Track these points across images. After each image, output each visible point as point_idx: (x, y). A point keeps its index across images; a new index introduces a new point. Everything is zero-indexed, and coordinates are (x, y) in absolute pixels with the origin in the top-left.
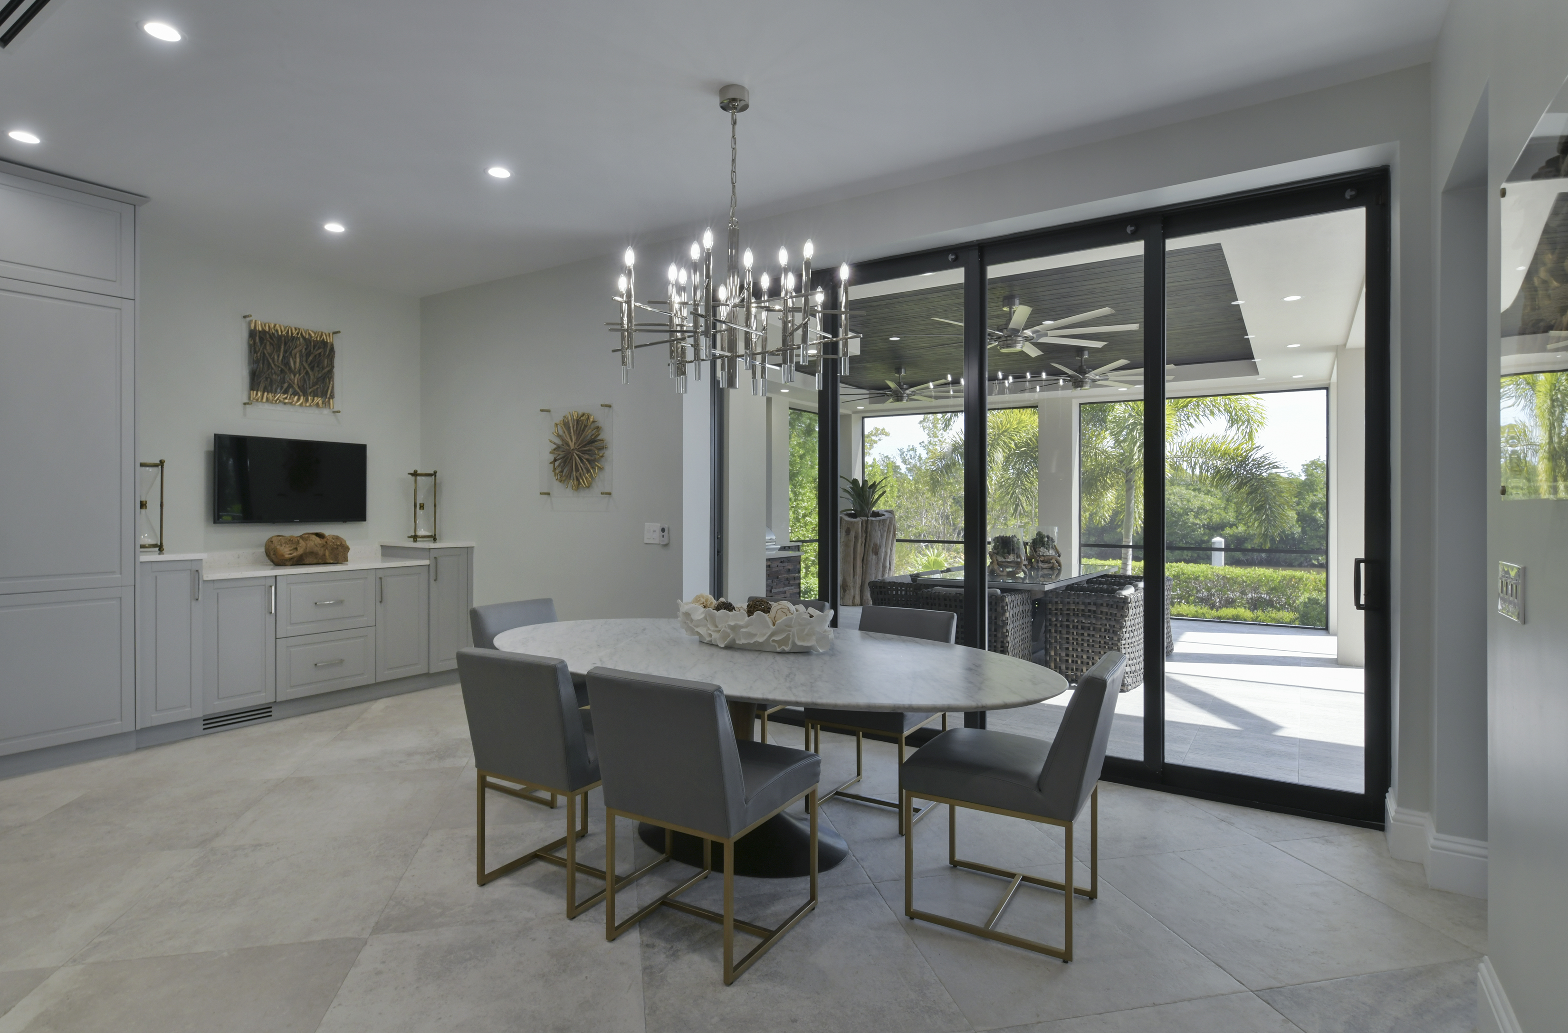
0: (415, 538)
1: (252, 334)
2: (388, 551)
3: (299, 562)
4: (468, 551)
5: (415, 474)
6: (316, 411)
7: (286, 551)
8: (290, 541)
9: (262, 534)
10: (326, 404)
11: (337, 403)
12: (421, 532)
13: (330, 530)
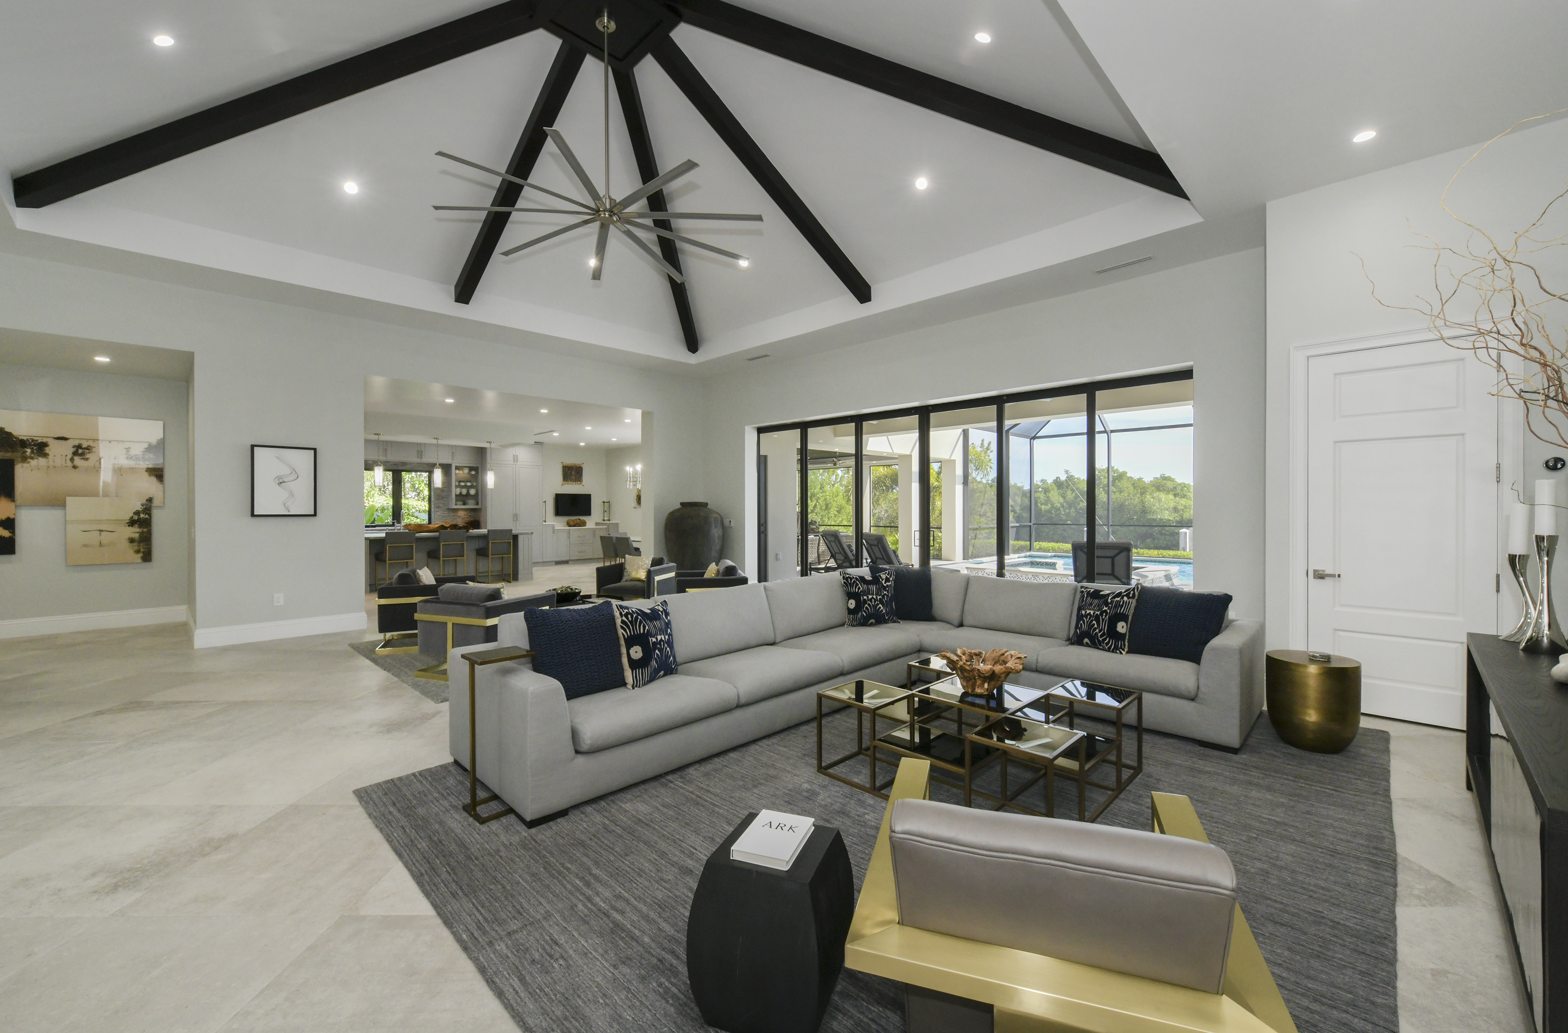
0: (604, 520)
1: (563, 467)
2: (597, 524)
3: (574, 526)
4: (617, 524)
5: (604, 502)
6: (578, 485)
7: (571, 523)
8: (572, 520)
9: (566, 519)
10: (581, 483)
11: (583, 483)
12: (606, 519)
13: (582, 518)
